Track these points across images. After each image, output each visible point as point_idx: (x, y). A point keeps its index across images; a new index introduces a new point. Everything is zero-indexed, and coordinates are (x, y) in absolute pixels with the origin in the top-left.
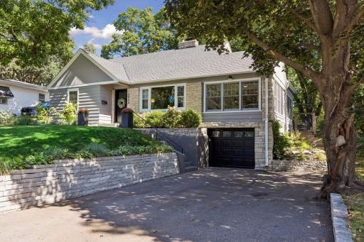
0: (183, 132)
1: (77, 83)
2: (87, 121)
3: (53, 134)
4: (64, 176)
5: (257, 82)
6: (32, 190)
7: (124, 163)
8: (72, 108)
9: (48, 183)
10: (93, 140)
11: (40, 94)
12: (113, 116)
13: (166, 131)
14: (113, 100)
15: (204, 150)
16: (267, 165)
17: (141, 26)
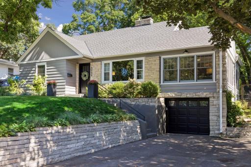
0: (143, 101)
1: (45, 57)
2: (55, 92)
3: (30, 103)
4: (44, 143)
5: (211, 55)
6: (18, 157)
7: (95, 130)
8: (41, 80)
9: (31, 149)
10: (66, 109)
11: (9, 69)
12: (78, 88)
13: (128, 101)
14: (78, 73)
15: (162, 117)
16: (221, 132)
17: (97, 8)
